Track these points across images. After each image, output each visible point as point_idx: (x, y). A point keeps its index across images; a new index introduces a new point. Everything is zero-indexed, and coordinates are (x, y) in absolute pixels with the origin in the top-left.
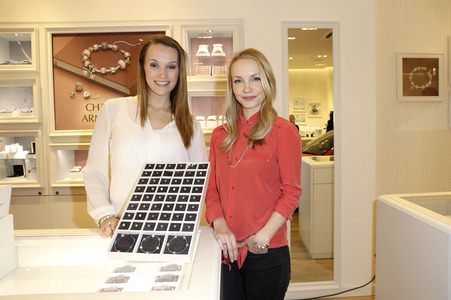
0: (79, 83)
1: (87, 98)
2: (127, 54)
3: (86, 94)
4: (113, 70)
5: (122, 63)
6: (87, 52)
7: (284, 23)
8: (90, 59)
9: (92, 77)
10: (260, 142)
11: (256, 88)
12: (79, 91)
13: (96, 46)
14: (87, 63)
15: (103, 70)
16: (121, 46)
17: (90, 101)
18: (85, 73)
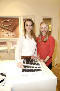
0: (1, 28)
1: (3, 32)
2: (11, 22)
3: (3, 31)
4: (8, 26)
5: (10, 24)
6: (2, 22)
8: (3, 23)
9: (4, 27)
12: (1, 30)
13: (4, 20)
14: (2, 24)
15: (6, 26)
16: (10, 21)
17: (4, 32)
18: (2, 26)
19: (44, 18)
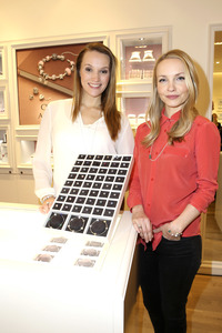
1: (42, 100)
2: (72, 63)
3: (41, 96)
4: (61, 76)
5: (68, 70)
6: (41, 63)
7: (211, 26)
8: (43, 68)
9: (46, 83)
10: (179, 139)
11: (180, 87)
12: (36, 94)
13: (48, 58)
14: (42, 71)
15: (54, 77)
16: (67, 56)
17: (44, 102)
18: (40, 80)
19: (217, 33)
